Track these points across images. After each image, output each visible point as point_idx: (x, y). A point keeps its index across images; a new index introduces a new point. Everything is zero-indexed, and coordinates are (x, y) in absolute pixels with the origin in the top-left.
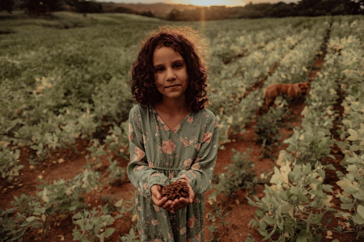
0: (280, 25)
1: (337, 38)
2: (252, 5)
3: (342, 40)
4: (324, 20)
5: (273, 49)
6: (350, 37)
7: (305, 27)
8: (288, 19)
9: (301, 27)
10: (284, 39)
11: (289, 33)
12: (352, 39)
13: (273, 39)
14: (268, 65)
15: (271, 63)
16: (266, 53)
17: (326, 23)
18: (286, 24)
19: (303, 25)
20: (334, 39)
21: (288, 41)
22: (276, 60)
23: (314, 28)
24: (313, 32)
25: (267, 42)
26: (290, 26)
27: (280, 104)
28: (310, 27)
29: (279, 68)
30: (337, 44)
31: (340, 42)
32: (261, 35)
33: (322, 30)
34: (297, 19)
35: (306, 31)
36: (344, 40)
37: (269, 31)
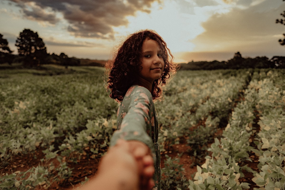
0: (213, 74)
1: (256, 81)
2: (193, 62)
3: (259, 82)
4: (247, 71)
5: (206, 88)
6: (265, 80)
7: (232, 75)
8: (220, 71)
9: (229, 75)
10: (215, 82)
11: (220, 78)
12: (267, 81)
13: (207, 81)
14: (202, 98)
15: (204, 97)
16: (201, 90)
17: (248, 72)
18: (218, 73)
19: (231, 74)
20: (254, 82)
21: (218, 83)
22: (208, 95)
23: (239, 75)
24: (238, 78)
25: (202, 84)
26: (221, 74)
27: (209, 125)
28: (235, 75)
29: (210, 100)
30: (256, 85)
31: (258, 83)
32: (198, 79)
33: (244, 76)
34: (226, 71)
35: (233, 78)
36: (261, 83)
37: (204, 77)
